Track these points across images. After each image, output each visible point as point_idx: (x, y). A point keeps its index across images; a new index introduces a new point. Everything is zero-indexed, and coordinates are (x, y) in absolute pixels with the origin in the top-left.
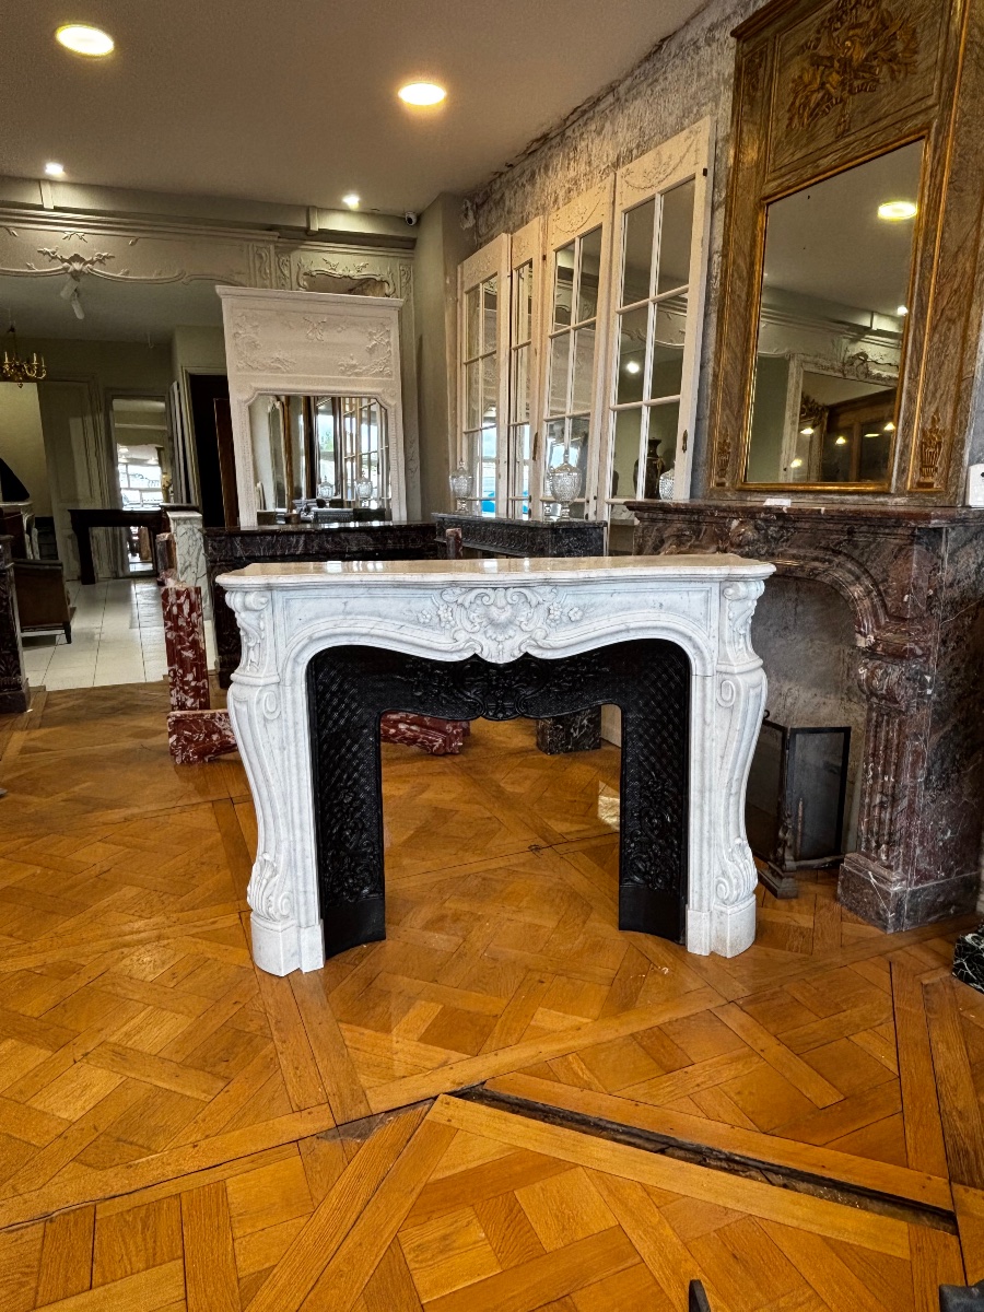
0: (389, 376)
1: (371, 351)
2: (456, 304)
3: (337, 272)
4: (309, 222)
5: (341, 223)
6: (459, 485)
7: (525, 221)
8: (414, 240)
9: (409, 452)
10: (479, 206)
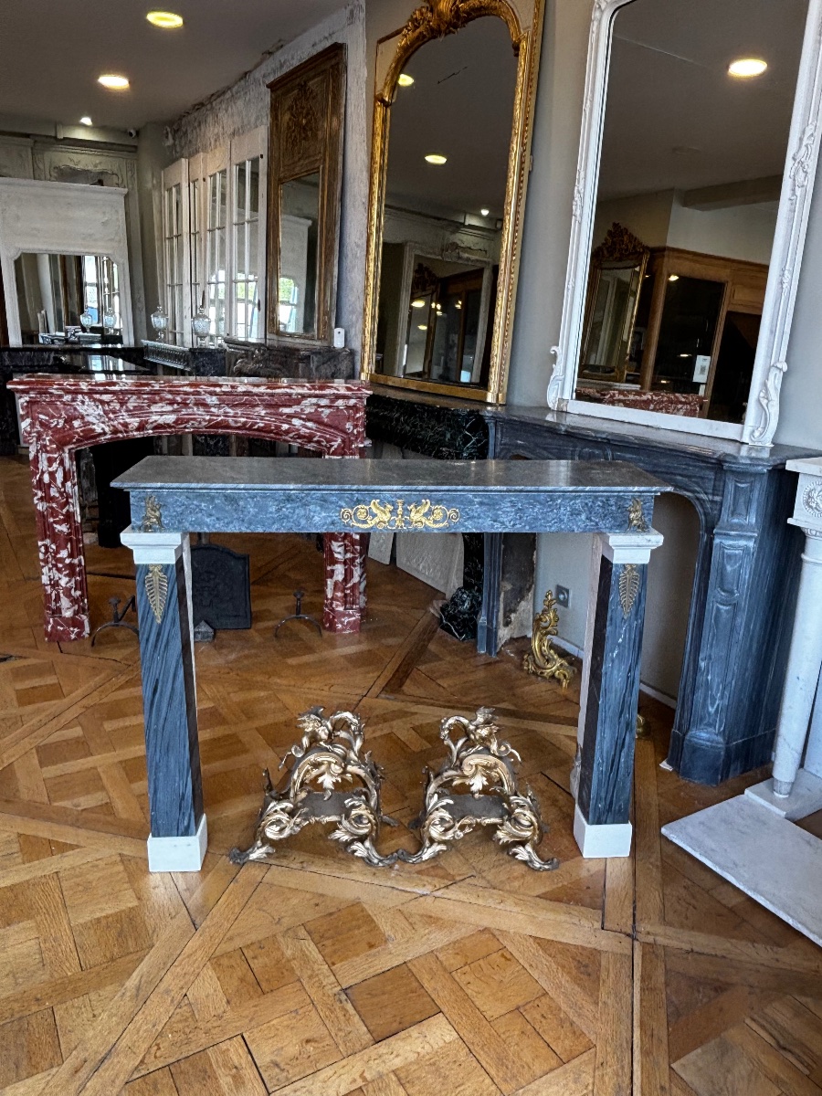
0: (119, 241)
1: (105, 224)
2: (161, 197)
3: (79, 167)
4: (56, 133)
5: (81, 134)
6: (159, 321)
7: (197, 152)
8: (136, 147)
9: (137, 296)
10: (176, 132)
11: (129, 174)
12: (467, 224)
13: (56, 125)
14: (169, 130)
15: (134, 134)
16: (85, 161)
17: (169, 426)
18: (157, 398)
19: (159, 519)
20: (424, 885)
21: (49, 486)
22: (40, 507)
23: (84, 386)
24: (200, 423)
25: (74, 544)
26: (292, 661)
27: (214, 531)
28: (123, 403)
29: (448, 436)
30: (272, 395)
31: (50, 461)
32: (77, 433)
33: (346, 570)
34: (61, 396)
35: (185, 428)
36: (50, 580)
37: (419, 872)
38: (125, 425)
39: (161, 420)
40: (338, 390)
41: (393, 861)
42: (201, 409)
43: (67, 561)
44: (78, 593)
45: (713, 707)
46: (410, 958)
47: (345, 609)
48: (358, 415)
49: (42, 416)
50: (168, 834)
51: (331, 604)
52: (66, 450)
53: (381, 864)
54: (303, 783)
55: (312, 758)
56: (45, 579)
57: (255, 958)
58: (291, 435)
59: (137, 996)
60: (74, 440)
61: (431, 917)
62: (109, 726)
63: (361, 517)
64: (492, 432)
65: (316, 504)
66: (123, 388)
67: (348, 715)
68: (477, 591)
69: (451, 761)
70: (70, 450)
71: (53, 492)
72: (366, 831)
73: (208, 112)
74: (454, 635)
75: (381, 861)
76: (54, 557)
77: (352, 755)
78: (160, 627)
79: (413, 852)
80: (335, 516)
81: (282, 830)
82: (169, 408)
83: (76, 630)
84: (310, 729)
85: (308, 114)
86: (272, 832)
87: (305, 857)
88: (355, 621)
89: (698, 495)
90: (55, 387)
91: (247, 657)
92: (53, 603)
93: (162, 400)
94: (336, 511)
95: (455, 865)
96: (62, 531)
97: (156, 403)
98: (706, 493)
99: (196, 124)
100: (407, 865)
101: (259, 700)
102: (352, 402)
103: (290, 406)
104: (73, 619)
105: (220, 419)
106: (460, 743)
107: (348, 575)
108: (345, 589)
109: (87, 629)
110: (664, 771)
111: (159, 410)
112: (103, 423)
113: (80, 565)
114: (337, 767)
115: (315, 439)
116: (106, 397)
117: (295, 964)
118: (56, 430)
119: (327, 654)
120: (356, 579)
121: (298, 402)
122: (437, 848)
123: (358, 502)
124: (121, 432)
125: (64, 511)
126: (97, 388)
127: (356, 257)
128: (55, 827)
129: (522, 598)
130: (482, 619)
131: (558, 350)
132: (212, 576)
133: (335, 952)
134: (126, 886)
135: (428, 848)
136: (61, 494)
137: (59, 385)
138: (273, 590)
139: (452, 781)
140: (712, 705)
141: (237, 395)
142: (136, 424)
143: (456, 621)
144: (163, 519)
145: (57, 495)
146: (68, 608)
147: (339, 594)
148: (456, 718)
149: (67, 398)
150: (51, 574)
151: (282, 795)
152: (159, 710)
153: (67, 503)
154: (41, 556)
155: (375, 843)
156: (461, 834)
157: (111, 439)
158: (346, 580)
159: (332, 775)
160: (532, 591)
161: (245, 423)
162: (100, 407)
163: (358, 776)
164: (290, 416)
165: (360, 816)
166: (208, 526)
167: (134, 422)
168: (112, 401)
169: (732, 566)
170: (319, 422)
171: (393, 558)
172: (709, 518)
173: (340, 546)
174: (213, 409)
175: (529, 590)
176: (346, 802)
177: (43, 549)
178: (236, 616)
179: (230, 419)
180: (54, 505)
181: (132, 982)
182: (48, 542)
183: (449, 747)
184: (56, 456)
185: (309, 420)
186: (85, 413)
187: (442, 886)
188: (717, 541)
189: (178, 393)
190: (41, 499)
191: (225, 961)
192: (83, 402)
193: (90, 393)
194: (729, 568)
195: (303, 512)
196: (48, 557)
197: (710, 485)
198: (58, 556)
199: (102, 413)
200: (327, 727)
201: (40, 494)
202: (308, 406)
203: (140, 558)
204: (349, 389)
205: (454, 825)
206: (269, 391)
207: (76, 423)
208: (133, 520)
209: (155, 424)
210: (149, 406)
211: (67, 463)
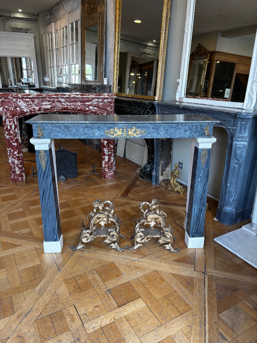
0: (33, 52)
1: (28, 46)
2: (46, 37)
3: (19, 27)
4: (10, 15)
5: (19, 15)
6: (47, 79)
7: (57, 20)
8: (37, 20)
9: (39, 71)
10: (50, 14)
11: (35, 29)
12: (148, 45)
13: (10, 12)
14: (48, 13)
15: (36, 15)
16: (20, 25)
17: (48, 109)
18: (44, 100)
19: (43, 134)
20: (135, 257)
21: (10, 130)
22: (7, 137)
23: (20, 96)
24: (59, 108)
25: (19, 149)
26: (91, 187)
27: (61, 138)
28: (33, 102)
29: (142, 111)
30: (83, 98)
31: (10, 122)
32: (18, 112)
33: (109, 158)
34: (12, 99)
35: (54, 110)
36: (12, 162)
37: (133, 253)
38: (34, 109)
39: (46, 107)
40: (105, 96)
41: (124, 249)
42: (59, 103)
43: (17, 155)
44: (21, 166)
45: (232, 199)
46: (130, 280)
47: (109, 171)
48: (112, 105)
49: (6, 106)
50: (50, 241)
51: (104, 169)
52: (15, 118)
53: (120, 251)
54: (94, 224)
55: (97, 216)
56: (10, 161)
57: (79, 280)
58: (89, 112)
59: (39, 293)
60: (17, 115)
61: (137, 267)
62: (32, 208)
63: (112, 133)
64: (157, 109)
65: (96, 129)
66: (33, 96)
67: (109, 202)
68: (152, 164)
69: (143, 217)
70: (16, 118)
71: (11, 132)
72: (115, 240)
73: (61, 6)
74: (144, 179)
75: (120, 249)
76: (13, 154)
77: (111, 215)
78: (45, 171)
79: (131, 247)
80: (103, 133)
81: (87, 240)
82: (48, 103)
83: (21, 178)
84: (96, 206)
85: (94, 4)
86: (84, 240)
87: (95, 248)
88: (112, 174)
89: (227, 127)
90: (10, 96)
91: (76, 186)
92: (13, 169)
93: (46, 100)
94: (103, 131)
95: (145, 251)
96: (15, 145)
97: (44, 101)
98: (230, 126)
99: (57, 10)
100: (129, 251)
101: (80, 199)
102: (110, 100)
103: (89, 102)
104: (20, 174)
105: (65, 106)
106: (146, 211)
107: (109, 159)
108: (108, 164)
109: (24, 178)
110: (215, 221)
111: (45, 104)
112: (27, 108)
113: (21, 156)
114: (105, 219)
115: (97, 113)
116: (27, 100)
117: (92, 282)
118: (11, 111)
119: (103, 185)
120: (112, 161)
121: (91, 100)
122: (139, 245)
123: (111, 128)
124: (33, 112)
125: (15, 138)
126: (24, 96)
127: (111, 53)
128: (13, 239)
129: (167, 166)
130: (154, 173)
131: (180, 80)
132: (65, 160)
133: (105, 278)
134: (36, 257)
135: (136, 245)
136: (13, 132)
137: (11, 95)
138: (85, 165)
139: (144, 223)
140: (232, 198)
141: (71, 98)
142: (38, 109)
143: (145, 174)
144: (44, 134)
145: (13, 133)
146: (18, 171)
147: (107, 166)
148: (145, 202)
149: (15, 100)
150: (12, 159)
151: (88, 228)
152: (45, 200)
153: (16, 136)
154: (8, 154)
155: (118, 244)
156: (147, 241)
157: (30, 114)
158: (109, 161)
159: (104, 222)
160: (171, 164)
161: (74, 108)
162: (26, 103)
163: (113, 222)
164: (89, 105)
165: (113, 235)
166: (59, 136)
167: (37, 108)
168: (29, 101)
169: (239, 151)
170: (98, 107)
171: (125, 155)
172: (231, 135)
173: (106, 150)
174: (63, 103)
175: (169, 164)
176: (108, 230)
177: (9, 151)
178: (73, 173)
179: (69, 107)
180: (12, 137)
181: (38, 288)
182: (10, 149)
183: (143, 212)
184: (12, 120)
185: (95, 107)
186: (20, 105)
187: (141, 257)
188: (234, 143)
189: (51, 98)
190: (7, 134)
191: (69, 281)
192: (20, 101)
193: (22, 98)
194: (238, 152)
195: (91, 132)
196: (11, 154)
197: (232, 123)
198: (14, 153)
199: (26, 105)
200: (102, 206)
201: (7, 133)
202: (95, 102)
203: (37, 148)
204: (108, 96)
205: (145, 238)
206: (81, 97)
207: (18, 109)
208: (34, 134)
209: (44, 109)
210: (42, 103)
211: (16, 122)
